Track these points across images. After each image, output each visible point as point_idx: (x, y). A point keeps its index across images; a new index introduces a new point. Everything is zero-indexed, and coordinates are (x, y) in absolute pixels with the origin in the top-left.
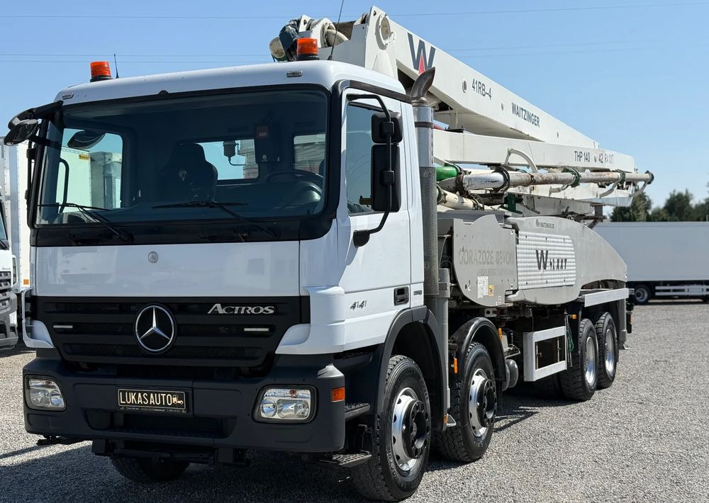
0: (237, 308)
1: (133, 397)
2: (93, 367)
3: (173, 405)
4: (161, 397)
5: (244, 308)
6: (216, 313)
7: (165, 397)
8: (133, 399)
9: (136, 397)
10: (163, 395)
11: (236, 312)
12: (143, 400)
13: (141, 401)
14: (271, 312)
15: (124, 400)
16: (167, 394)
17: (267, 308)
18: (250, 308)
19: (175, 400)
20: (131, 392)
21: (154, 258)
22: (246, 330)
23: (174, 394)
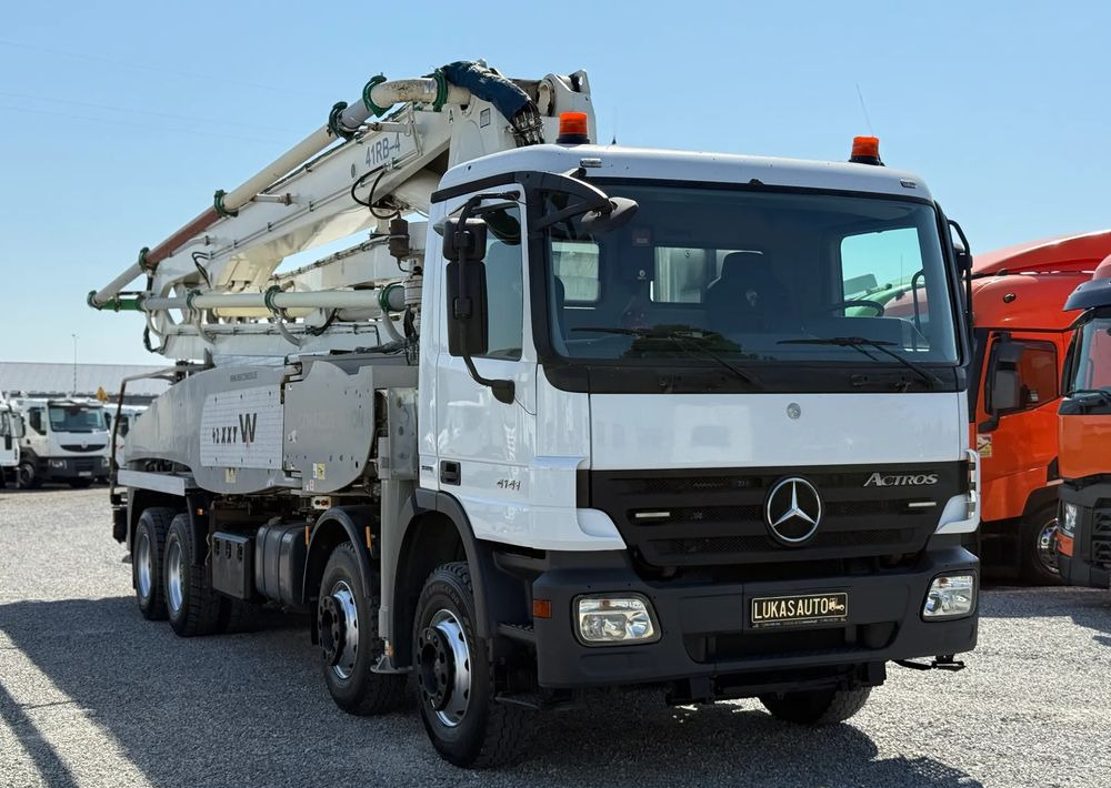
0: (898, 478)
1: (774, 608)
3: (830, 612)
4: (814, 603)
5: (905, 478)
6: (873, 484)
7: (819, 603)
8: (772, 611)
9: (778, 608)
10: (816, 600)
11: (896, 483)
12: (788, 610)
13: (785, 613)
14: (934, 481)
15: (760, 613)
16: (821, 597)
17: (930, 478)
18: (912, 478)
19: (832, 605)
20: (771, 601)
21: (795, 411)
22: (911, 505)
23: (833, 596)
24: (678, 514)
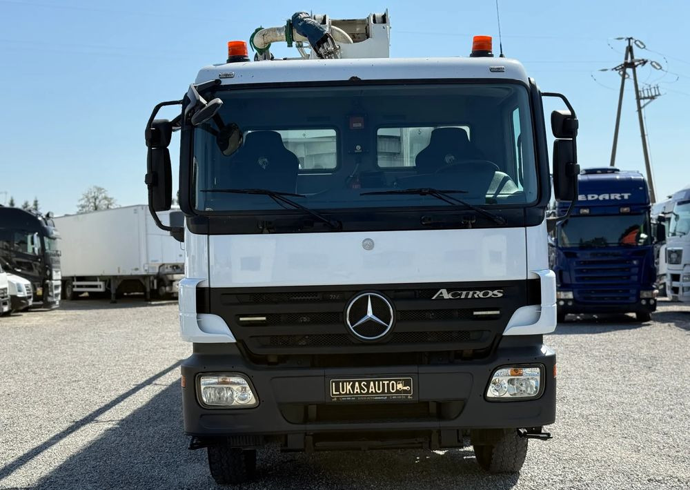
0: (464, 293)
1: (349, 387)
2: (283, 359)
3: (398, 391)
4: (383, 385)
5: (471, 293)
6: (441, 299)
7: (388, 385)
8: (348, 389)
9: (353, 387)
10: (386, 382)
11: (463, 297)
12: (361, 388)
13: (359, 391)
14: (500, 295)
15: (337, 389)
16: (390, 381)
17: (495, 292)
18: (478, 292)
19: (400, 386)
20: (346, 382)
21: (369, 245)
22: (475, 313)
23: (400, 380)
24: (273, 319)
